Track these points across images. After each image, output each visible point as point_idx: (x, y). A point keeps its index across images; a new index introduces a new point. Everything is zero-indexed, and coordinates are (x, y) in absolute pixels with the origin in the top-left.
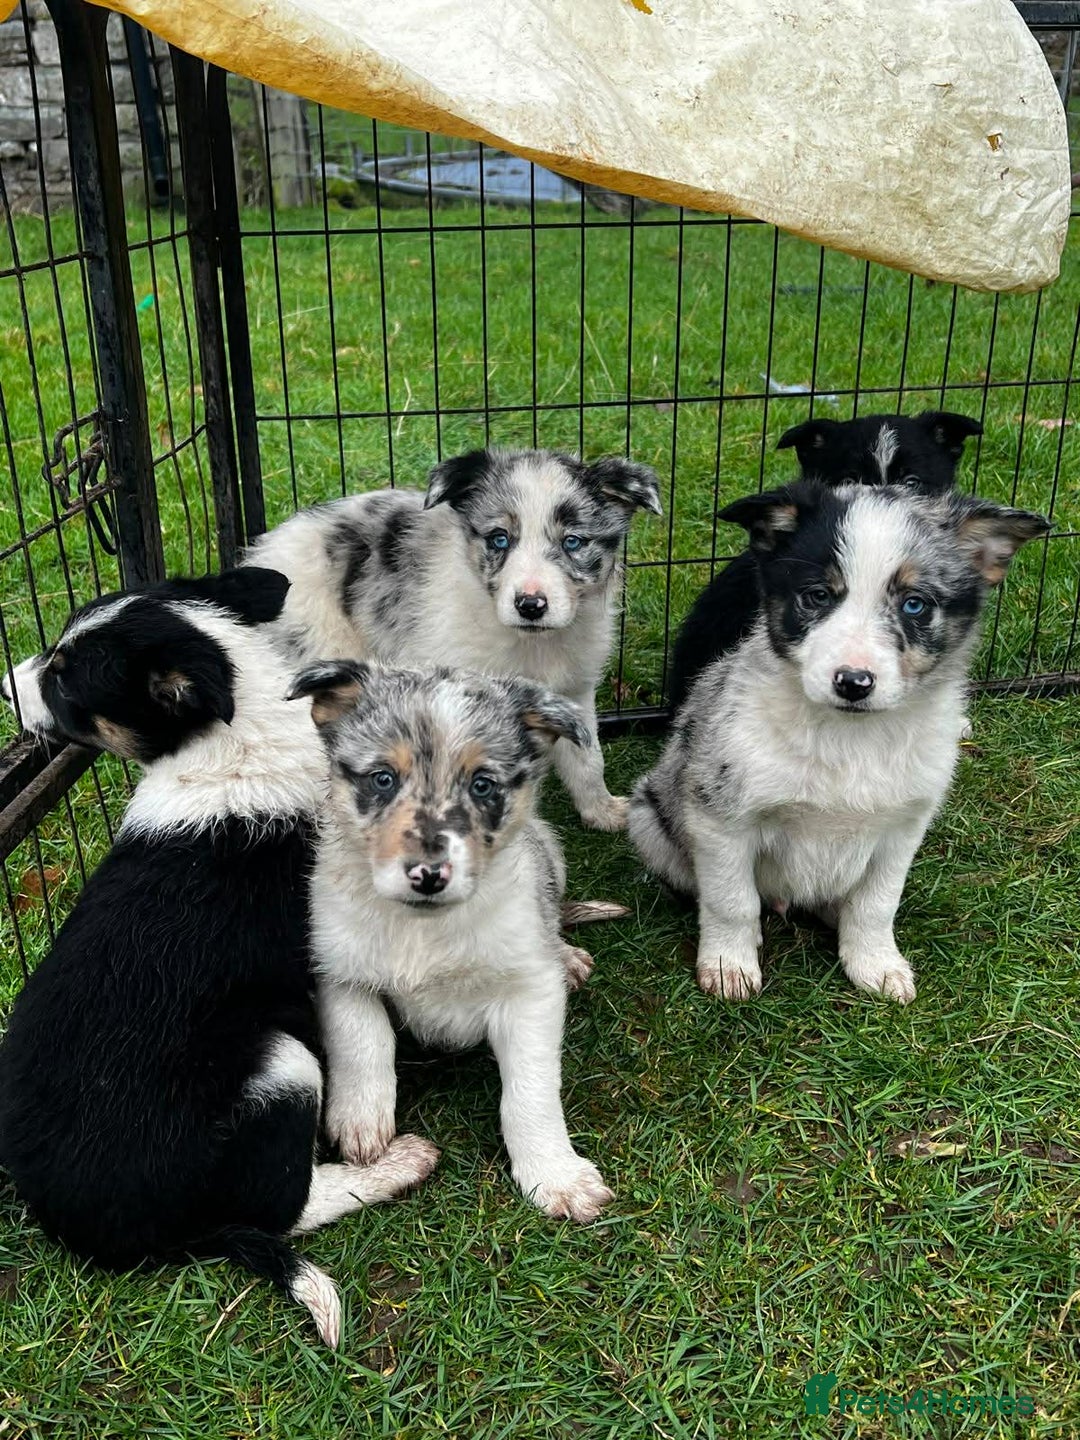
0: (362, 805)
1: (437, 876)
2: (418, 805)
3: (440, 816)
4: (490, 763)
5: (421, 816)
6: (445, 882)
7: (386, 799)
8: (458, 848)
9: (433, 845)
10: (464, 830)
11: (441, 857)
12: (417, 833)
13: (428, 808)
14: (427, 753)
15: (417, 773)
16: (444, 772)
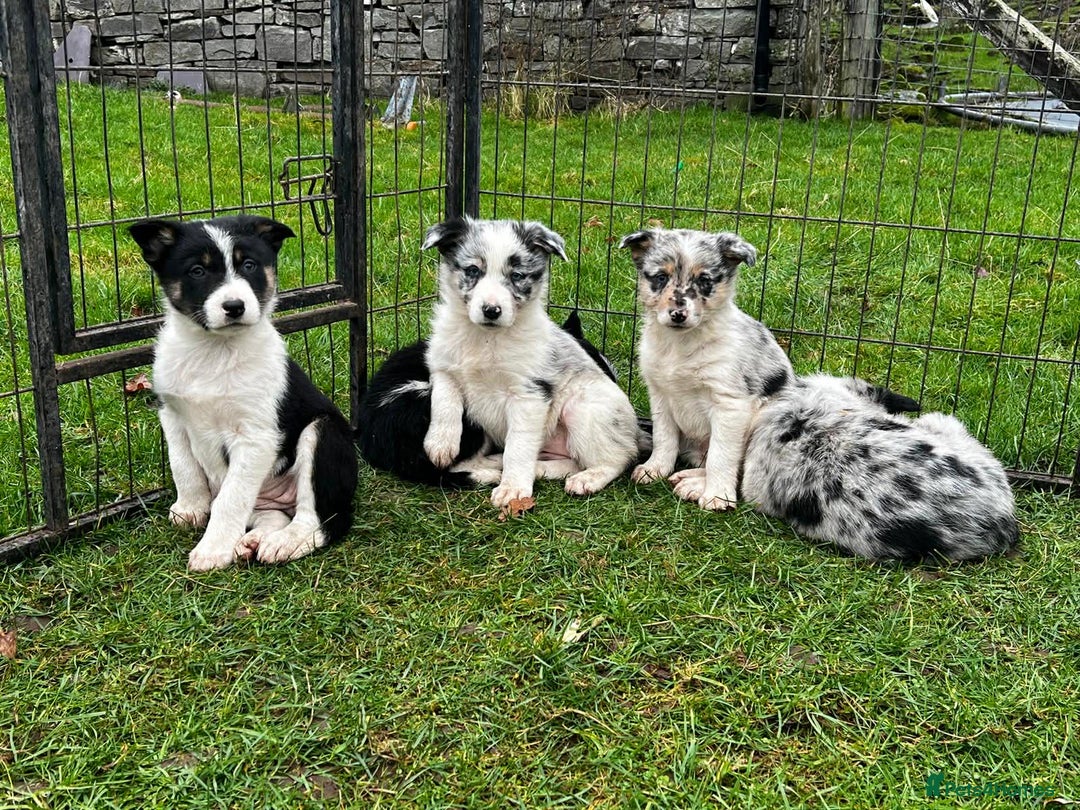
0: (654, 289)
1: (681, 315)
2: (675, 288)
3: (684, 291)
4: (706, 271)
5: (676, 292)
6: (685, 318)
7: (664, 285)
8: (691, 305)
9: (681, 303)
10: (694, 297)
11: (683, 307)
12: (674, 298)
13: (678, 289)
14: (680, 267)
15: (675, 275)
16: (686, 276)
